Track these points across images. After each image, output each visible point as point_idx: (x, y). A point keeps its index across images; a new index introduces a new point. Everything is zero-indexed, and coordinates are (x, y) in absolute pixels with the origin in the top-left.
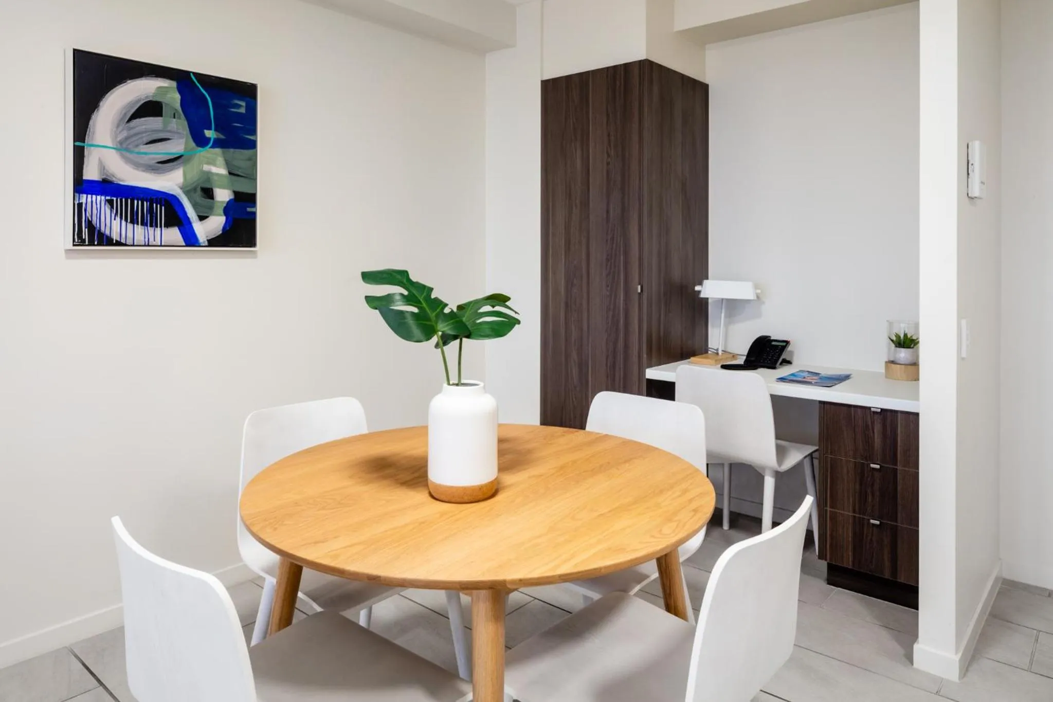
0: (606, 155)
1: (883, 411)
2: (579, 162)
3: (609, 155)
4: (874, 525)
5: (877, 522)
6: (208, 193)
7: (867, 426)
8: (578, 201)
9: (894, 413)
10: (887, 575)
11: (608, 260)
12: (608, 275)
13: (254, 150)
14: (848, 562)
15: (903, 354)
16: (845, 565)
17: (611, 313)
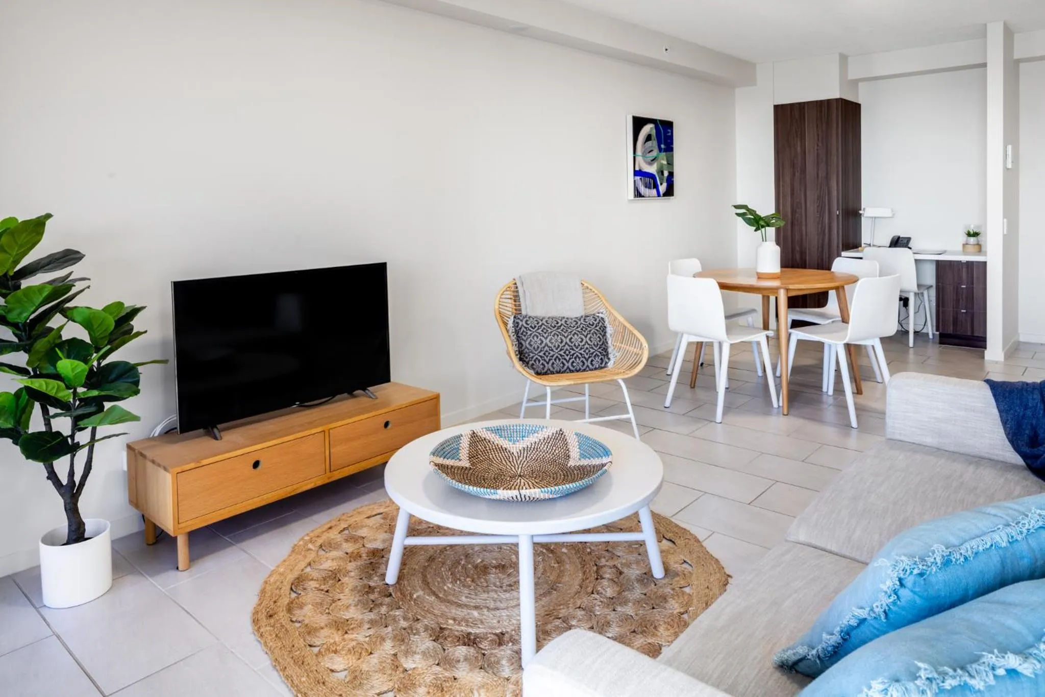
0: (816, 146)
1: (968, 262)
2: (799, 148)
3: (818, 146)
4: (963, 313)
5: (965, 311)
6: (662, 173)
7: (959, 269)
8: (799, 169)
9: (972, 262)
10: (969, 333)
11: (818, 199)
12: (818, 206)
13: (671, 153)
14: (950, 330)
15: (972, 240)
16: (949, 332)
17: (820, 226)
